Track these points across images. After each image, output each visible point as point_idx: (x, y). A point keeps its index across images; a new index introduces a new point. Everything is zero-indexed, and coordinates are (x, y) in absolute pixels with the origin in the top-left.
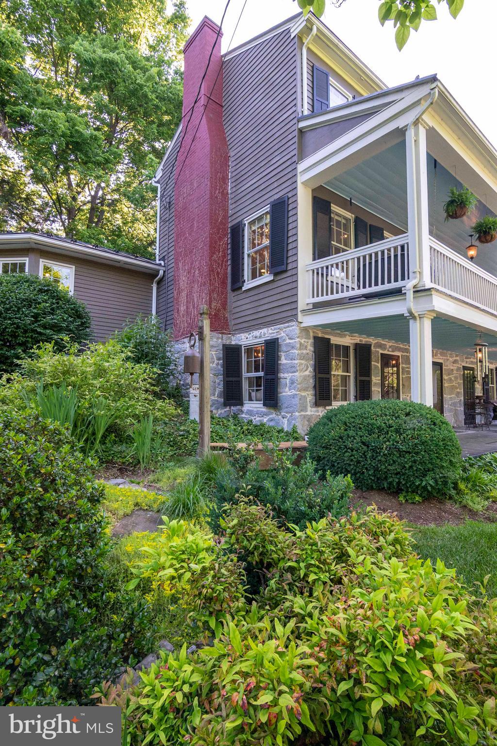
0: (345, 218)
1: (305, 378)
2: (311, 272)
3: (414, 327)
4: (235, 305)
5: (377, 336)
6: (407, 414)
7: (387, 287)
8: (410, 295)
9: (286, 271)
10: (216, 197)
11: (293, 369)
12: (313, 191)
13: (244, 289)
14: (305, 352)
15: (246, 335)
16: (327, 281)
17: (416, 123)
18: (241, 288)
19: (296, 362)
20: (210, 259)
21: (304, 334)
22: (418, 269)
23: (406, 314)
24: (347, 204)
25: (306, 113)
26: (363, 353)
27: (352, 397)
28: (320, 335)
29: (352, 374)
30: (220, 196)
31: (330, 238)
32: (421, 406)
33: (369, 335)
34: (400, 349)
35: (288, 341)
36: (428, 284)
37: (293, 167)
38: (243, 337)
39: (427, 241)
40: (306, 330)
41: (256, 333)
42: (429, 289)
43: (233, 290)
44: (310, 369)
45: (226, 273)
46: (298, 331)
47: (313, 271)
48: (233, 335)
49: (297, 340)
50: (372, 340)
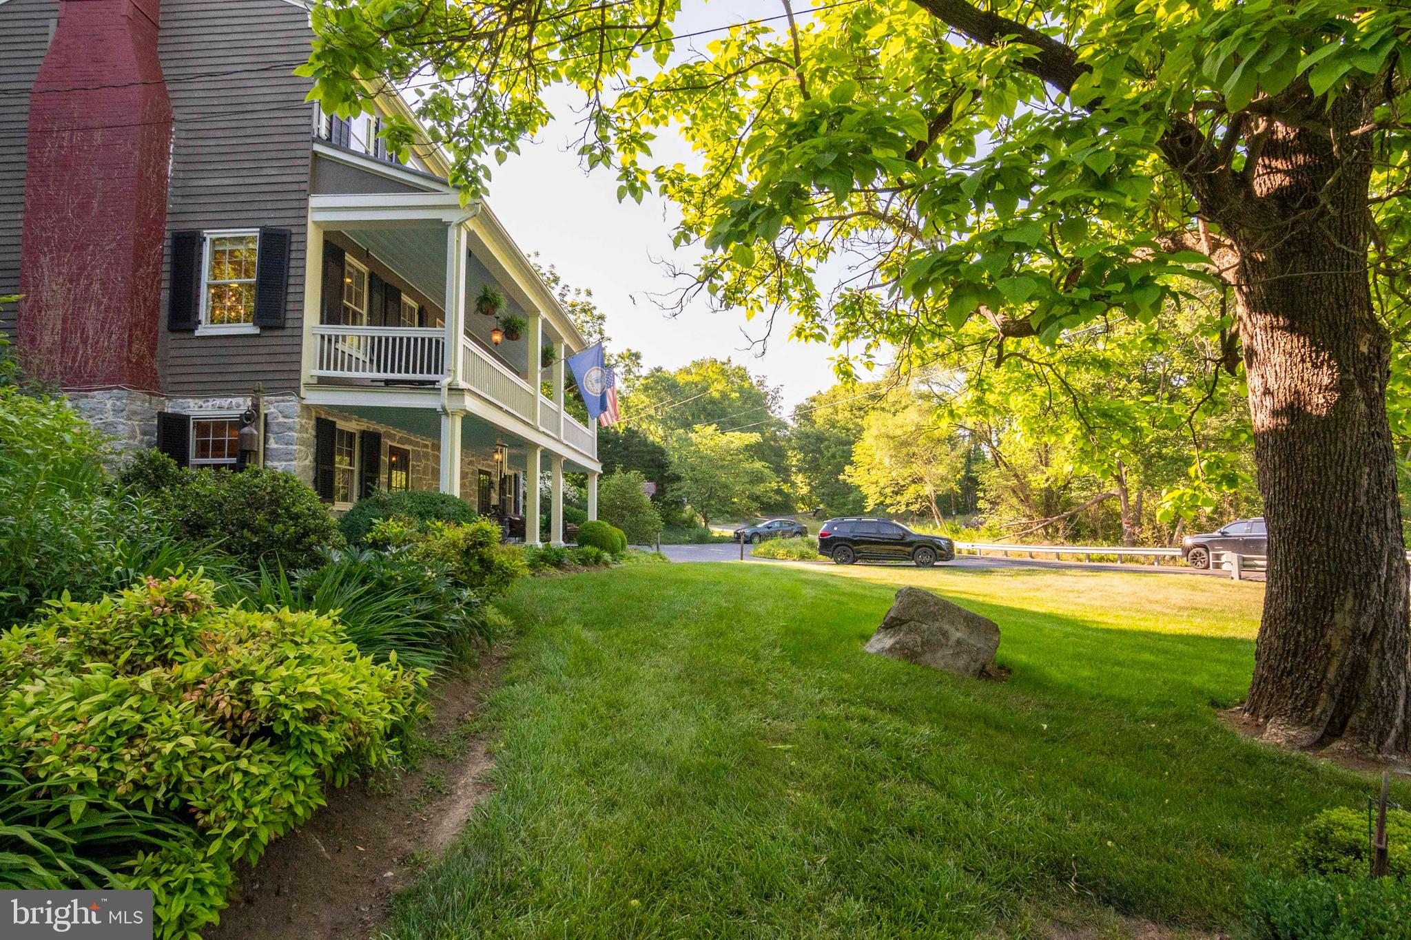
0: (358, 271)
1: (304, 469)
2: (319, 338)
3: (446, 423)
4: (174, 353)
5: (388, 424)
7: (418, 376)
8: (445, 392)
9: (283, 328)
10: (148, 178)
11: (289, 457)
12: (325, 233)
13: (197, 333)
14: (305, 435)
15: (201, 402)
16: (336, 349)
17: (460, 225)
18: (193, 331)
19: (295, 447)
20: (134, 276)
21: (305, 413)
22: (452, 368)
23: (439, 409)
24: (364, 256)
25: (323, 133)
26: (371, 442)
27: (355, 498)
28: (323, 416)
29: (356, 468)
30: (154, 178)
31: (341, 297)
33: (379, 422)
34: (410, 442)
35: (281, 420)
36: (462, 384)
37: (302, 196)
38: (192, 404)
39: (463, 340)
40: (307, 408)
41: (225, 402)
42: (462, 390)
43: (172, 329)
44: (311, 458)
45: (157, 302)
46: (298, 409)
47: (323, 337)
48: (170, 399)
49: (297, 420)
50: (381, 429)
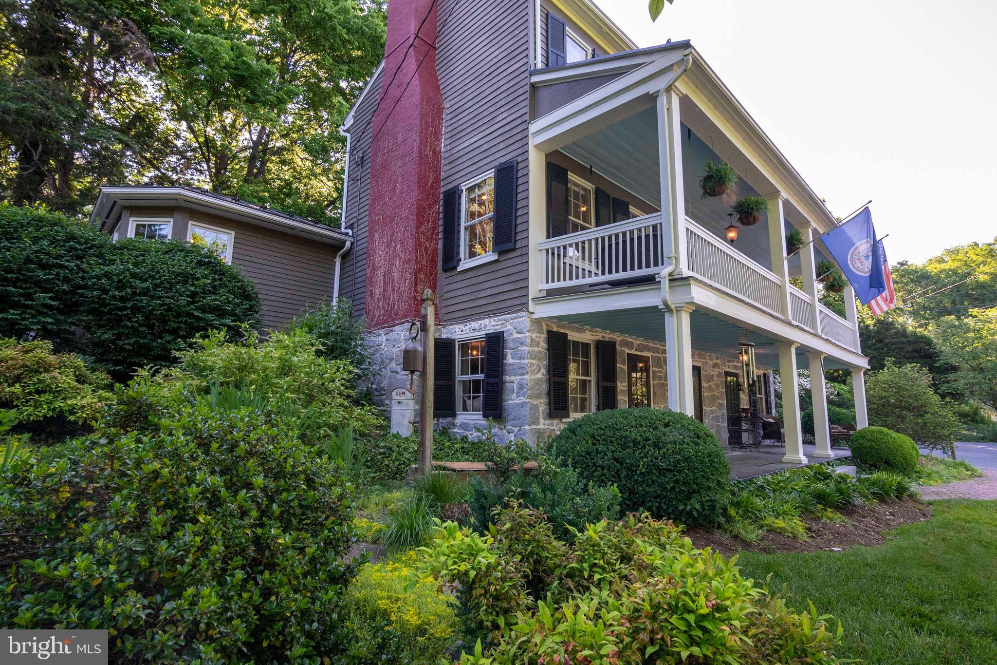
0: (584, 189)
1: (537, 382)
2: (544, 252)
3: (670, 322)
4: (446, 289)
5: (622, 332)
6: (667, 425)
7: (637, 273)
8: (666, 284)
9: (514, 250)
10: (427, 156)
11: (522, 371)
12: (547, 156)
13: (459, 269)
14: (536, 349)
15: (461, 326)
16: (565, 263)
17: (669, 89)
18: (455, 268)
19: (527, 361)
20: (417, 231)
21: (535, 326)
22: (673, 254)
23: (661, 307)
24: (586, 173)
25: (540, 66)
26: (606, 350)
27: (594, 408)
28: (555, 329)
29: (593, 378)
30: (430, 155)
31: (567, 212)
32: (682, 416)
33: (613, 331)
34: (650, 349)
35: (516, 335)
36: (686, 273)
37: (524, 126)
38: (457, 330)
39: (684, 222)
40: (538, 322)
41: (475, 325)
42: (687, 278)
43: (445, 270)
44: (543, 371)
45: (437, 249)
46: (528, 323)
47: (547, 251)
48: (444, 326)
49: (528, 334)
50: (617, 337)
